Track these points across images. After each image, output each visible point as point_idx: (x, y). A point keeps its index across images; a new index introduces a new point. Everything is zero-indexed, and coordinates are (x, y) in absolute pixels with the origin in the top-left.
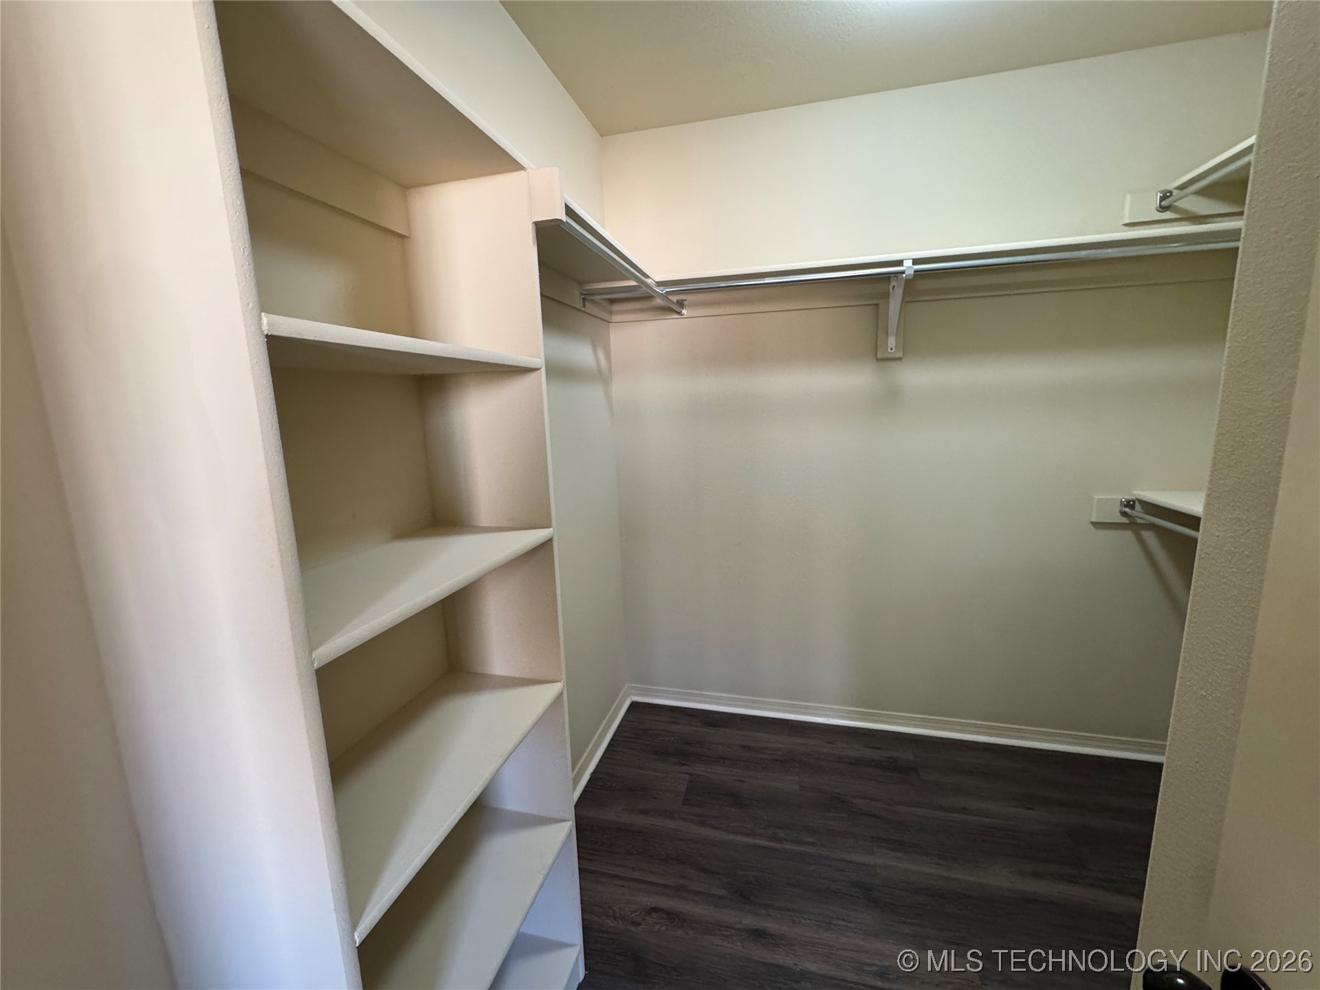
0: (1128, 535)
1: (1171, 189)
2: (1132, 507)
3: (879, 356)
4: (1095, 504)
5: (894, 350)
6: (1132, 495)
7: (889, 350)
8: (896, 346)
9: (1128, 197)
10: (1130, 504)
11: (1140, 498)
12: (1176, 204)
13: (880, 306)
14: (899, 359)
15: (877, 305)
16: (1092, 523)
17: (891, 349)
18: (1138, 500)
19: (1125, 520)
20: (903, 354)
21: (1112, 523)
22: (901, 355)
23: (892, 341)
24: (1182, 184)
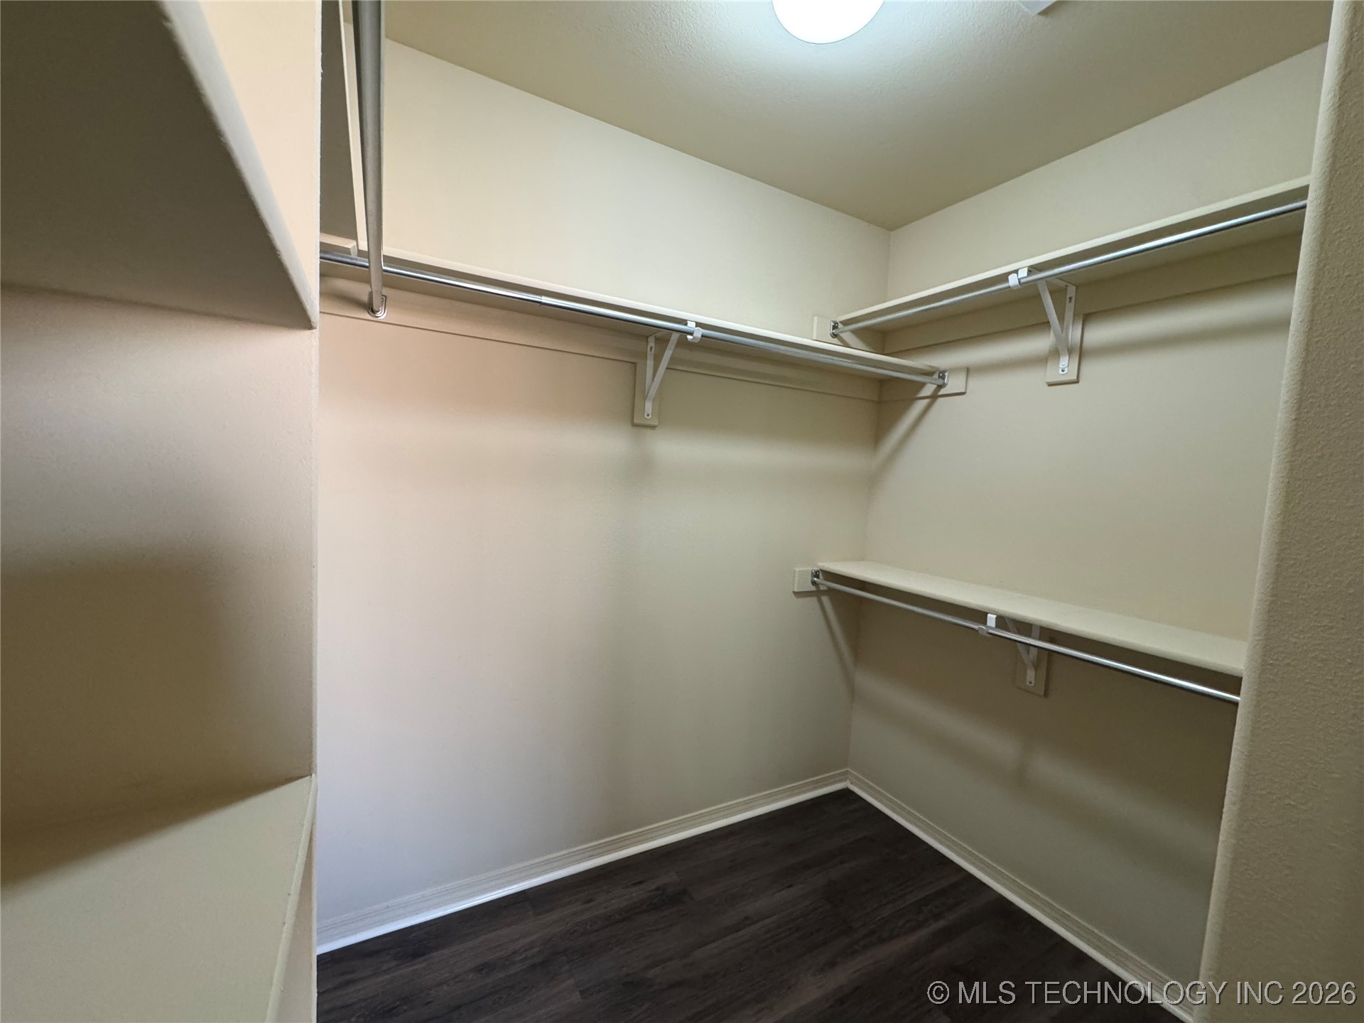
0: (814, 599)
1: (838, 321)
2: (818, 577)
3: (636, 421)
4: (797, 574)
5: (650, 417)
6: (817, 567)
7: (646, 416)
8: (652, 413)
9: (816, 318)
10: (816, 575)
11: (824, 569)
12: (841, 335)
13: (638, 365)
14: (653, 427)
15: (635, 364)
16: (794, 592)
17: (648, 415)
18: (822, 571)
19: (814, 588)
20: (659, 421)
21: (808, 592)
22: (656, 423)
23: (649, 406)
24: (847, 320)
